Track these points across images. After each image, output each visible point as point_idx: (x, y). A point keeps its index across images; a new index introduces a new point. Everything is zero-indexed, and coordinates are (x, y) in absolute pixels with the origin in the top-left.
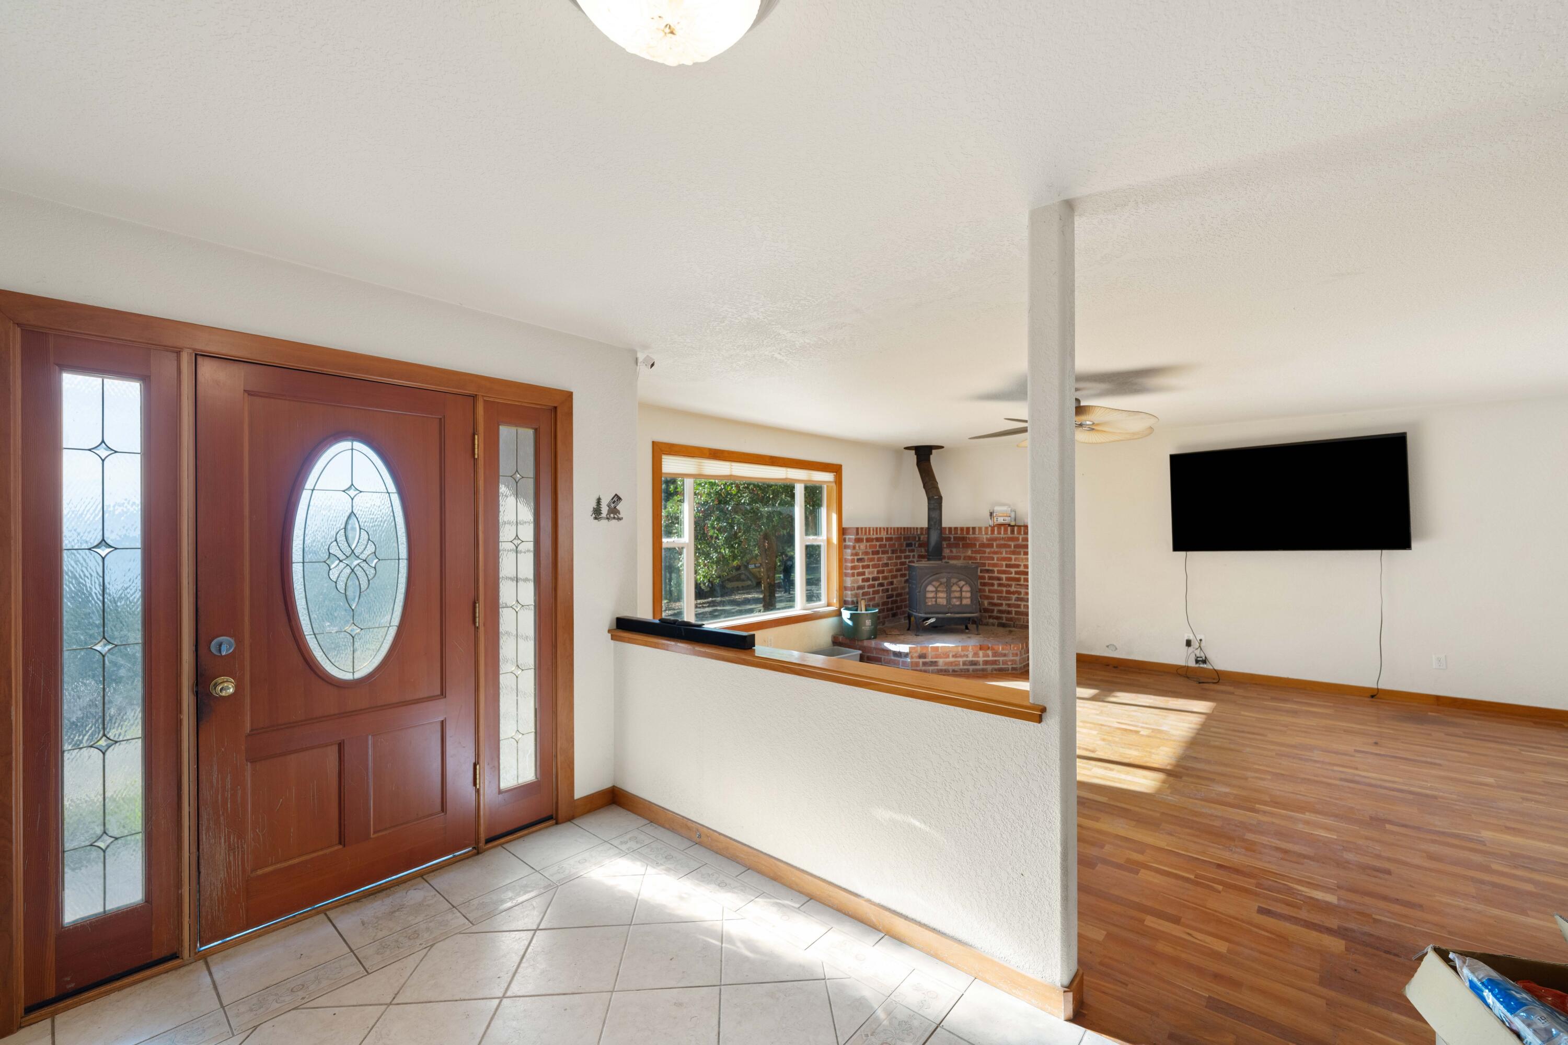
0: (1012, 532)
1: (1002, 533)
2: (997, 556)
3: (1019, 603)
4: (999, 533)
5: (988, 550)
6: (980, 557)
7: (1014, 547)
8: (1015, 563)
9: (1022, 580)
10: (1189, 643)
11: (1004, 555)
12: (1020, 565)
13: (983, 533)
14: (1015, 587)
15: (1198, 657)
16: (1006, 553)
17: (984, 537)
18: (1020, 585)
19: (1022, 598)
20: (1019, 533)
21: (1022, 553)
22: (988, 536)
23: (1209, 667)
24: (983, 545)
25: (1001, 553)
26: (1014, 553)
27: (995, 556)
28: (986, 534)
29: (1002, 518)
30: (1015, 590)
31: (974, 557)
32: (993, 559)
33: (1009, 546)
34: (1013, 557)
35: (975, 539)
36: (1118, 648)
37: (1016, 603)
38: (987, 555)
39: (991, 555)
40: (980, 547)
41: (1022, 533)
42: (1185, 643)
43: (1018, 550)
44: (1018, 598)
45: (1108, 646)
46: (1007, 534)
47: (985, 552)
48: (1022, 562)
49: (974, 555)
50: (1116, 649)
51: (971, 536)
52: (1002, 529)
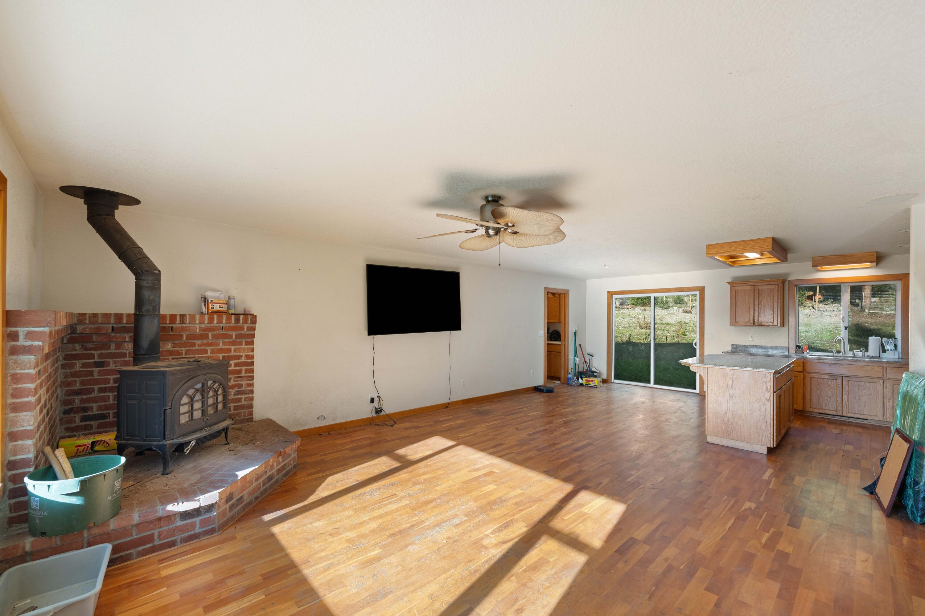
0: (237, 320)
1: (224, 322)
2: (211, 348)
3: (239, 396)
4: (220, 322)
5: (198, 342)
6: (187, 351)
7: (235, 338)
8: (235, 354)
9: (244, 371)
10: (372, 400)
11: (221, 346)
12: (241, 356)
13: (197, 322)
14: (234, 381)
15: (377, 409)
16: (224, 345)
17: (197, 327)
18: (241, 377)
19: (244, 390)
20: (245, 322)
21: (244, 343)
22: (203, 326)
23: (383, 413)
24: (194, 336)
25: (217, 345)
26: (233, 343)
27: (209, 349)
28: (202, 322)
29: (218, 305)
30: (234, 383)
31: (178, 351)
32: (206, 352)
33: (231, 336)
34: (233, 348)
35: (183, 329)
36: (325, 417)
37: (236, 397)
38: (197, 348)
39: (204, 348)
40: (187, 338)
41: (249, 322)
42: (369, 400)
43: (238, 340)
44: (237, 391)
45: (318, 418)
46: (231, 323)
47: (194, 345)
48: (244, 352)
49: (176, 349)
50: (325, 418)
51: (177, 325)
52: (224, 317)
